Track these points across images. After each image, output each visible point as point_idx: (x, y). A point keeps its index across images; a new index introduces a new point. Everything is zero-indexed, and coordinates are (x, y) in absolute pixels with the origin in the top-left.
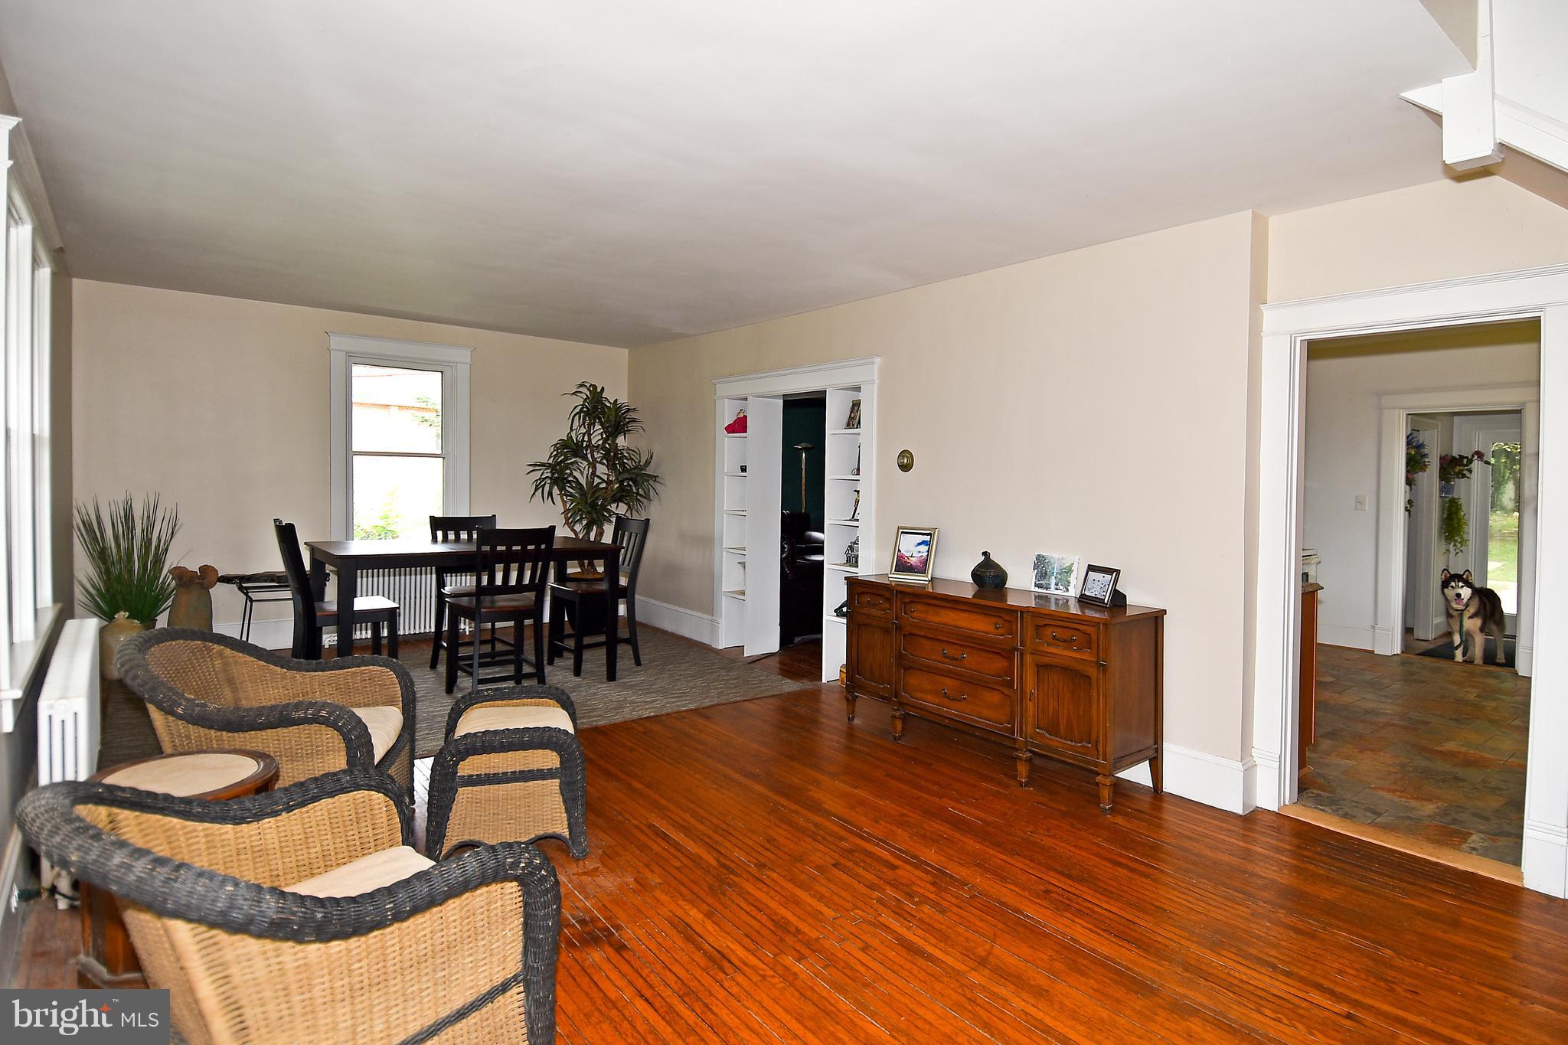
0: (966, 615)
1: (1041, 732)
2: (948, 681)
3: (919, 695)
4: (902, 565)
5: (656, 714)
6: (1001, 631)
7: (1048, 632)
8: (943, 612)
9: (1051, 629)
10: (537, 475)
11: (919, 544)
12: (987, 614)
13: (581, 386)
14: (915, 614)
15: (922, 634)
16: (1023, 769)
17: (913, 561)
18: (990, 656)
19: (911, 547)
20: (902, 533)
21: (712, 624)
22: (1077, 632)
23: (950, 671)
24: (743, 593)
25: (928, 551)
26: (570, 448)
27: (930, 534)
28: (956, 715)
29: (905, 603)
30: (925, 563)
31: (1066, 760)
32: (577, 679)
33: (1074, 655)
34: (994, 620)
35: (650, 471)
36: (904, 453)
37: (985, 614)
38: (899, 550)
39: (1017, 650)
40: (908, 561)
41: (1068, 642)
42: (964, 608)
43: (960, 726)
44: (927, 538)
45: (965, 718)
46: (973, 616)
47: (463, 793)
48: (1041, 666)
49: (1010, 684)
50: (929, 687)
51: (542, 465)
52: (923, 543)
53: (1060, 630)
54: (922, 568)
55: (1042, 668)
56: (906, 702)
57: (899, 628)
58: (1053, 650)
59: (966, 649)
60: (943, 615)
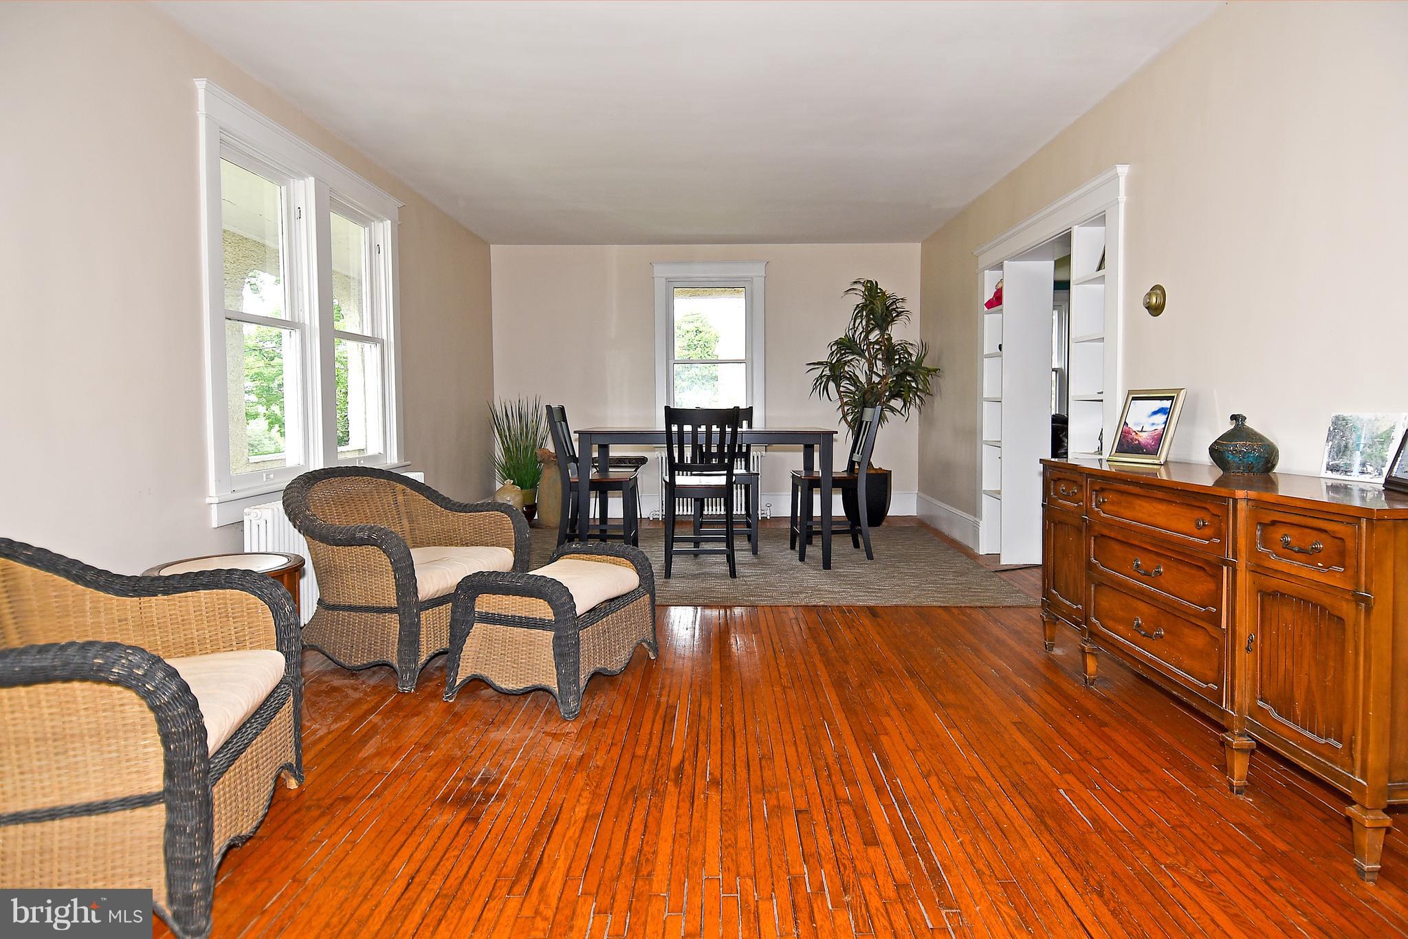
0: (1162, 507)
1: (1267, 707)
2: (1142, 607)
3: (1110, 623)
4: (1127, 444)
5: (826, 604)
6: (1208, 532)
7: (1278, 534)
8: (1138, 503)
9: (1283, 530)
10: (817, 373)
11: (1155, 413)
12: (1190, 505)
13: (855, 282)
14: (1107, 507)
15: (1112, 535)
16: (1240, 767)
17: (1144, 438)
18: (1193, 572)
19: (1143, 420)
20: (1134, 399)
21: (975, 527)
22: (1323, 536)
23: (1142, 592)
24: (999, 492)
25: (1166, 423)
26: (846, 346)
27: (1172, 398)
28: (1150, 660)
29: (1096, 491)
30: (1159, 439)
31: (1301, 763)
32: (799, 563)
33: (1317, 577)
34: (1198, 514)
35: (926, 363)
36: (1158, 289)
37: (1187, 505)
38: (1125, 422)
39: (1226, 562)
40: (1136, 437)
41: (1308, 554)
42: (1160, 495)
43: (1155, 679)
44: (1167, 404)
45: (1160, 665)
46: (1173, 509)
47: (478, 628)
48: (1269, 594)
49: (1215, 619)
50: (1121, 613)
51: (821, 363)
52: (1161, 411)
53: (1295, 532)
54: (1152, 449)
55: (1268, 597)
56: (1096, 632)
57: (1089, 527)
58: (1284, 565)
59: (1162, 560)
60: (1137, 507)
